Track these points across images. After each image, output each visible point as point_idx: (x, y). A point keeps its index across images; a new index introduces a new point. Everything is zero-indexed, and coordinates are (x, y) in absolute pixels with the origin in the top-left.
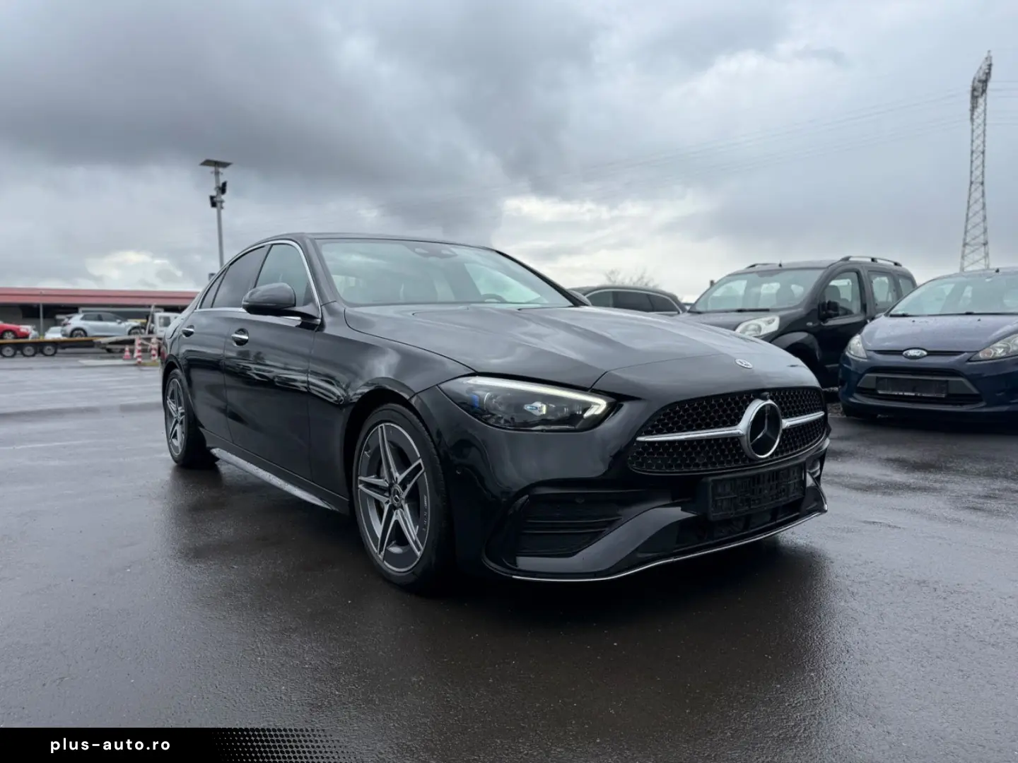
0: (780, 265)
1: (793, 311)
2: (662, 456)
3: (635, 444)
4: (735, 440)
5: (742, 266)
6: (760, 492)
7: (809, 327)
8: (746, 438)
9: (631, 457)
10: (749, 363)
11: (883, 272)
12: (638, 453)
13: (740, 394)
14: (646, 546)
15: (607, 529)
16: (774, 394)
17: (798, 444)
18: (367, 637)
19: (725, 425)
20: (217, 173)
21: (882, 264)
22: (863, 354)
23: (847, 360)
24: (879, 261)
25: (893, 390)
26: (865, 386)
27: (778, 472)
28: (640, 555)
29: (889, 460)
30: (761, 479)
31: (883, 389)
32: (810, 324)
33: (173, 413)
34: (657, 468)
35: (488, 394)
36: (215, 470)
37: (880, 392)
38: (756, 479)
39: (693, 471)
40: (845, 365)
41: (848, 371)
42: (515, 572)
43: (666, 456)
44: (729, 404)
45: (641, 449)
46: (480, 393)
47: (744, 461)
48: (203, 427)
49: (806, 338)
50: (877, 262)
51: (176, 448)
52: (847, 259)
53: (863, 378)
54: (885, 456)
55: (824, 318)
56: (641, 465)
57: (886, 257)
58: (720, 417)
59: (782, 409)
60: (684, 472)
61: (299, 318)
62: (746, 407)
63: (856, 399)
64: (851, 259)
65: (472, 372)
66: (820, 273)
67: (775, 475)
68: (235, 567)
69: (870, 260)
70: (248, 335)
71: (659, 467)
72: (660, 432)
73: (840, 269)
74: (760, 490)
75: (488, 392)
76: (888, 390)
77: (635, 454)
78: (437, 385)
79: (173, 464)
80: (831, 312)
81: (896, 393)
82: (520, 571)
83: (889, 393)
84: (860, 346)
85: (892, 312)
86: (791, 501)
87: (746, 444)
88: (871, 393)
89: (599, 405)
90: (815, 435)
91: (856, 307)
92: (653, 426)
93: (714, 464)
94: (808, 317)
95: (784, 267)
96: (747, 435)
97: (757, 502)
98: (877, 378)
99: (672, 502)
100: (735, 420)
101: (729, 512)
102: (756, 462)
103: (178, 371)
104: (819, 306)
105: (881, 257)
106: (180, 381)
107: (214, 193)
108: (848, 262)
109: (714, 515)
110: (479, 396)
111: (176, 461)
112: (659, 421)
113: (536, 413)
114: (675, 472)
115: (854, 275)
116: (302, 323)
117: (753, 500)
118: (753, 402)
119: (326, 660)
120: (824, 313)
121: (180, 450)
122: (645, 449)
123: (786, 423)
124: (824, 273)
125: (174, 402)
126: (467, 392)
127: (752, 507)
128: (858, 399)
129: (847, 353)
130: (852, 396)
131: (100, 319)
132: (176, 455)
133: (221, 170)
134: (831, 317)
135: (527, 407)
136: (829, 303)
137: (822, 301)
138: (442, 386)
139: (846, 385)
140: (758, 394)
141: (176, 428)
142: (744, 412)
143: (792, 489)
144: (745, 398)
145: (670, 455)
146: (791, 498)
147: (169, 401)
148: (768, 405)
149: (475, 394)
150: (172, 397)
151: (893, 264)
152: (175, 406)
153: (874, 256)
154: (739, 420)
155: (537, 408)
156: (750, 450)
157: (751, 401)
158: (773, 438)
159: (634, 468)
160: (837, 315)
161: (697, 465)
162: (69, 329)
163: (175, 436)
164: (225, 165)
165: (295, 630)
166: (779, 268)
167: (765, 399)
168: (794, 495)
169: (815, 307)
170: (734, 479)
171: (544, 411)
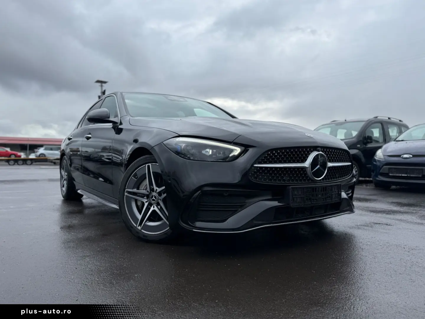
0: (346, 120)
1: (351, 140)
2: (267, 175)
3: (253, 168)
4: (304, 169)
5: (328, 122)
6: (317, 196)
7: (359, 147)
8: (309, 168)
9: (251, 174)
10: (311, 135)
11: (394, 124)
12: (254, 172)
13: (306, 147)
14: (257, 218)
15: (240, 209)
16: (324, 150)
17: (337, 176)
18: (120, 259)
19: (298, 162)
20: (102, 86)
21: (392, 120)
22: (382, 157)
23: (375, 160)
24: (392, 119)
25: (397, 173)
26: (383, 172)
27: (326, 187)
28: (255, 222)
29: (392, 203)
30: (317, 189)
31: (392, 173)
32: (359, 146)
33: (63, 176)
34: (264, 180)
35: (184, 145)
36: (81, 201)
37: (391, 175)
38: (314, 189)
39: (282, 183)
40: (374, 163)
41: (376, 165)
42: (194, 228)
43: (268, 175)
44: (300, 152)
45: (256, 171)
46: (181, 144)
47: (308, 180)
48: (75, 181)
49: (358, 153)
50: (391, 119)
51: (64, 191)
52: (377, 117)
53: (382, 169)
54: (391, 201)
55: (366, 144)
56: (256, 178)
57: (395, 117)
58: (296, 158)
59: (328, 158)
60: (278, 183)
61: (111, 124)
62: (309, 154)
63: (379, 178)
64: (378, 118)
65: (177, 135)
66: (363, 123)
67: (325, 189)
68: (72, 234)
69: (387, 118)
70: (91, 135)
71: (265, 180)
72: (265, 163)
73: (373, 122)
74: (317, 195)
75: (184, 144)
76: (394, 174)
77: (253, 173)
78: (162, 142)
79: (62, 198)
80: (369, 141)
81: (398, 175)
82: (196, 227)
83: (395, 175)
84: (381, 154)
85: (397, 139)
86: (333, 202)
87: (309, 172)
88: (386, 175)
89: (237, 150)
90: (347, 174)
91: (381, 140)
92: (262, 160)
93: (293, 180)
94: (358, 142)
95: (347, 121)
96: (309, 167)
97: (315, 200)
98: (389, 168)
99: (272, 198)
100: (304, 160)
101: (301, 204)
102: (315, 182)
103: (65, 157)
104: (363, 138)
105: (393, 117)
106: (66, 161)
107: (100, 94)
108: (377, 119)
109: (293, 205)
110: (180, 146)
111: (63, 197)
112: (265, 157)
113: (207, 154)
114: (273, 183)
115: (380, 125)
116: (113, 126)
117: (313, 200)
118: (312, 153)
119: (97, 267)
120: (365, 141)
121: (65, 192)
122: (258, 171)
123: (330, 164)
124: (365, 123)
125: (64, 171)
126: (175, 145)
127: (312, 203)
128: (381, 178)
129: (375, 158)
130: (377, 177)
131: (51, 149)
132: (64, 194)
133: (103, 84)
134: (368, 143)
135: (204, 152)
136: (368, 136)
137: (364, 136)
138: (164, 142)
139: (375, 172)
140: (315, 148)
141: (64, 182)
142: (308, 157)
143: (334, 196)
144: (308, 150)
145: (271, 174)
146: (333, 201)
147: (62, 170)
148: (320, 154)
149: (178, 145)
150: (63, 169)
151: (398, 121)
152: (64, 172)
153: (390, 117)
154: (306, 160)
155: (207, 152)
156: (311, 175)
157: (312, 152)
158: (324, 171)
159: (253, 179)
160: (371, 142)
161: (284, 180)
162: (38, 154)
163: (63, 186)
164: (105, 82)
165: (88, 256)
166: (345, 121)
167: (319, 151)
168: (335, 200)
169: (361, 139)
170: (304, 188)
171: (211, 153)
